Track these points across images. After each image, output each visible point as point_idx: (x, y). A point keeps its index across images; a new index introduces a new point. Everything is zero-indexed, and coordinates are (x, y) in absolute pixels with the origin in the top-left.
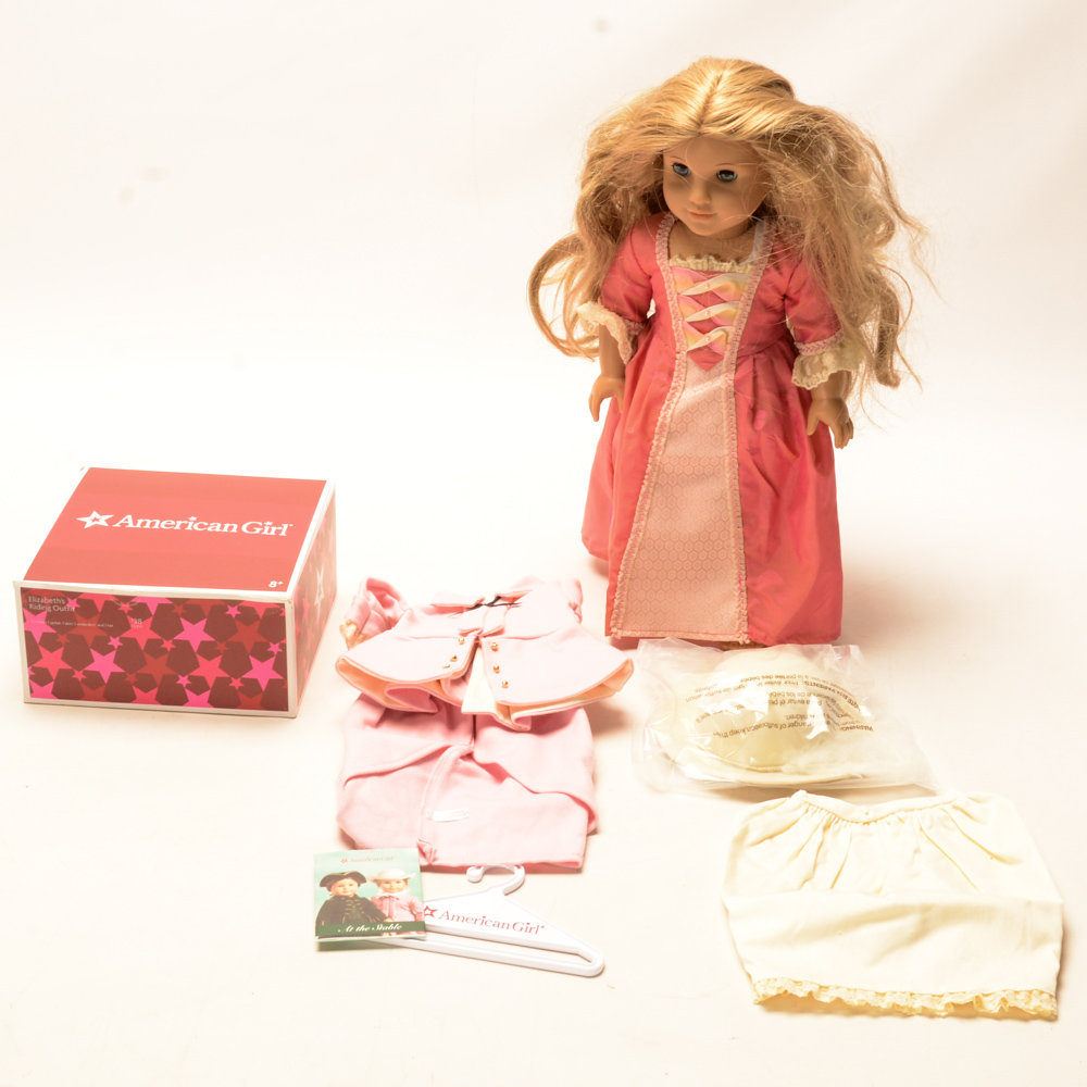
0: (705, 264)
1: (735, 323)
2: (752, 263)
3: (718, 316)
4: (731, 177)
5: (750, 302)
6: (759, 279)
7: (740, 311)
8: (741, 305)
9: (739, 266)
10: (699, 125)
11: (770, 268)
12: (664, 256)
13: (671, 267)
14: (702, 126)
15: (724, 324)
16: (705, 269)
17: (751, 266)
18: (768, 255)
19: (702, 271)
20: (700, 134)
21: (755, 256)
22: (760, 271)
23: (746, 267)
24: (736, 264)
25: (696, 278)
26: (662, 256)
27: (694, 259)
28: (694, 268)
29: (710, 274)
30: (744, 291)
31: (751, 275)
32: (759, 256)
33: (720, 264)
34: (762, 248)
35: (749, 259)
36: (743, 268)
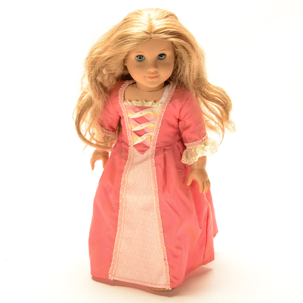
0: (140, 104)
1: (154, 131)
2: (161, 103)
3: (146, 128)
4: (164, 57)
5: (161, 121)
6: (164, 110)
7: (156, 126)
8: (156, 123)
9: (155, 104)
10: (150, 34)
11: (170, 105)
12: (122, 100)
13: (125, 105)
14: (151, 34)
15: (149, 132)
16: (140, 106)
17: (161, 104)
18: (169, 99)
19: (139, 107)
20: (151, 38)
21: (163, 99)
22: (165, 106)
23: (158, 104)
24: (154, 103)
25: (136, 110)
26: (121, 100)
27: (136, 101)
28: (135, 106)
29: (142, 108)
30: (157, 116)
31: (160, 108)
32: (165, 100)
33: (147, 103)
34: (167, 96)
35: (160, 101)
36: (157, 105)
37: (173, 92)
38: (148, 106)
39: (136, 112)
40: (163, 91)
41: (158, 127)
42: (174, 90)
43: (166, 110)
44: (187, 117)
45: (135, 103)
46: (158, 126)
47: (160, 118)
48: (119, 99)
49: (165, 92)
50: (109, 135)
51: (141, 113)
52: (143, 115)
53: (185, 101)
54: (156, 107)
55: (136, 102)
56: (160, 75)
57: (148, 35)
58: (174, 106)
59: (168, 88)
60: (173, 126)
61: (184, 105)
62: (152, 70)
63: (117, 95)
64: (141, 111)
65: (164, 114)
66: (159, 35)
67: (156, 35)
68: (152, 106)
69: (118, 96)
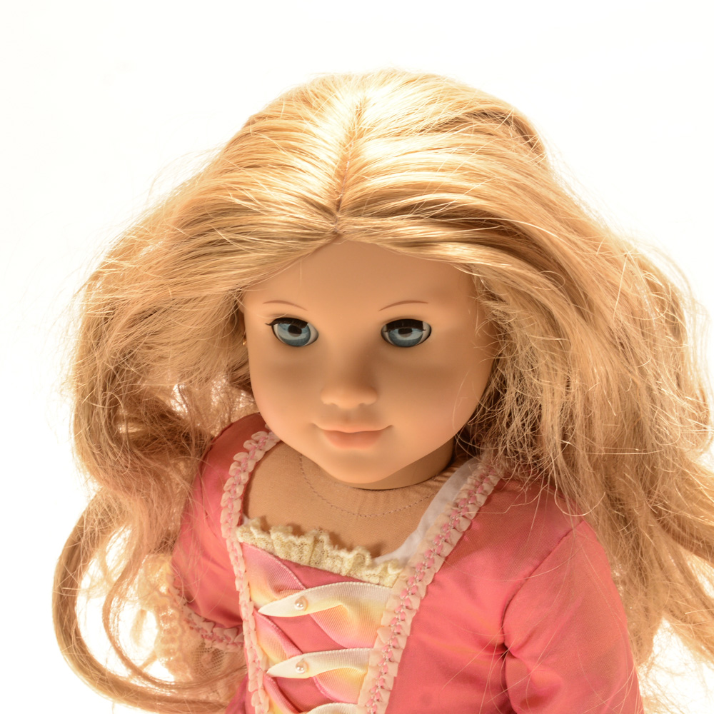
0: (307, 550)
1: (362, 700)
2: (403, 564)
3: (322, 676)
4: (415, 334)
5: (397, 656)
6: (416, 604)
7: (371, 675)
8: (374, 660)
9: (373, 566)
10: (332, 214)
11: (448, 580)
12: (233, 517)
13: (241, 545)
14: (338, 216)
15: (341, 699)
16: (305, 561)
17: (398, 571)
18: (447, 550)
19: (297, 565)
20: (337, 236)
21: (416, 545)
22: (419, 584)
23: (385, 569)
24: (368, 560)
25: (281, 581)
26: (230, 514)
27: (286, 533)
28: (282, 556)
29: (313, 576)
30: (379, 627)
31: (396, 591)
32: (424, 549)
33: (335, 553)
34: (438, 532)
35: (399, 554)
36: (378, 570)
37: (473, 513)
38: (335, 571)
39: (279, 590)
40: (429, 499)
41: (384, 680)
42: (481, 500)
43: (422, 601)
44: (537, 647)
45: (283, 545)
46: (384, 677)
47: (395, 640)
48: (223, 504)
49: (435, 503)
50: (218, 646)
51: (302, 601)
52: (310, 611)
53: (531, 568)
54: (376, 580)
55: (285, 539)
56: (390, 427)
57: (319, 221)
58: (466, 584)
59: (458, 486)
60: (471, 679)
61: (522, 585)
62: (342, 400)
63: (219, 486)
64: (304, 592)
65: (415, 620)
66: (378, 222)
67: (361, 220)
68: (358, 576)
69: (222, 492)
